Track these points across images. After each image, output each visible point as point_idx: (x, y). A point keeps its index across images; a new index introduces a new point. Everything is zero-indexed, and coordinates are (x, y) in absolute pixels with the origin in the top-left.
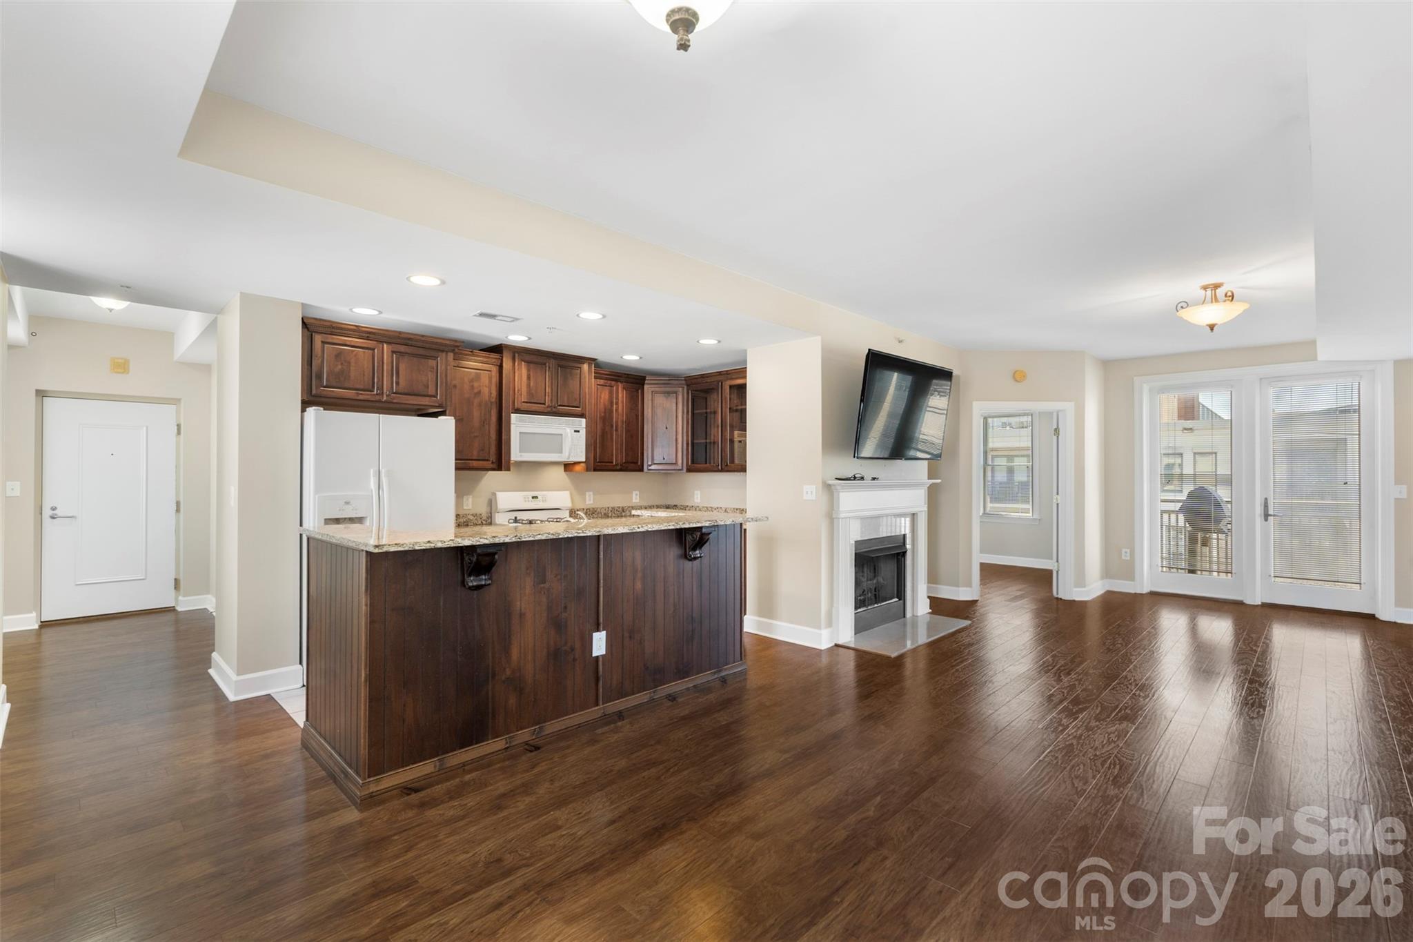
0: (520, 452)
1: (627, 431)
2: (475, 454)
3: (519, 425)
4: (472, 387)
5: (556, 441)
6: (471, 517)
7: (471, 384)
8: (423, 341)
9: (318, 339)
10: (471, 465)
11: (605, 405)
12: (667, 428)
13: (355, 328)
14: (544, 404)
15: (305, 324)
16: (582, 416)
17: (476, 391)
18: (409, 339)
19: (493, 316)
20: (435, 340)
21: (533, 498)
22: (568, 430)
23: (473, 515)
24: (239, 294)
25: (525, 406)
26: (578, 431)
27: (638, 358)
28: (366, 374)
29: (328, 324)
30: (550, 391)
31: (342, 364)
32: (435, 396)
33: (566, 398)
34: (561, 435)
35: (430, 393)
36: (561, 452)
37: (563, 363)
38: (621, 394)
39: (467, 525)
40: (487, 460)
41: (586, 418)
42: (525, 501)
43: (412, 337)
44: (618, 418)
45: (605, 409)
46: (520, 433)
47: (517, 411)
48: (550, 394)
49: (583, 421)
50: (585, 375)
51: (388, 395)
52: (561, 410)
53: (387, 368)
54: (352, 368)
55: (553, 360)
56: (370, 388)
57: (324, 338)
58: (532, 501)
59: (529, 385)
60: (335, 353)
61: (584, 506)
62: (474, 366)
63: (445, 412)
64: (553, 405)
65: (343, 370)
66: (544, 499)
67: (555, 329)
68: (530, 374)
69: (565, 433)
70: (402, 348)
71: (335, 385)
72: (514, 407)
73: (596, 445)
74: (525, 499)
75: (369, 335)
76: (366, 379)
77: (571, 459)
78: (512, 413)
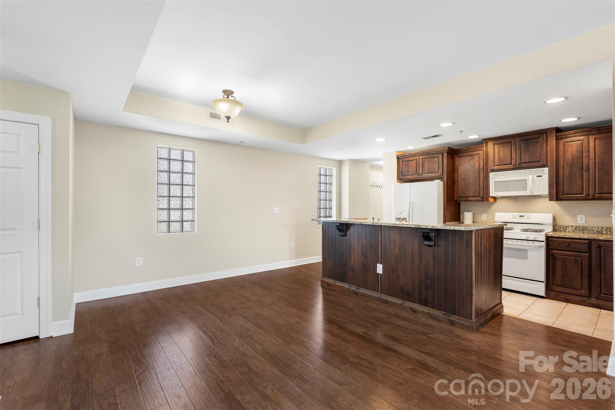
0: (495, 192)
1: (601, 170)
2: (471, 195)
3: (494, 178)
5: (522, 184)
7: (469, 162)
8: (433, 152)
9: (401, 161)
10: (470, 199)
11: (572, 155)
13: (410, 154)
14: (511, 164)
15: (398, 158)
16: (544, 166)
17: (471, 165)
18: (428, 152)
19: (437, 136)
20: (436, 150)
21: (520, 216)
22: (531, 176)
25: (496, 167)
26: (541, 176)
28: (414, 169)
29: (403, 155)
30: (515, 156)
31: (407, 167)
32: (438, 172)
33: (527, 158)
34: (526, 180)
35: (436, 171)
36: (526, 189)
38: (593, 143)
40: (479, 197)
41: (548, 167)
42: (514, 218)
43: (428, 151)
44: (589, 162)
45: (573, 159)
46: (495, 182)
47: (493, 171)
48: (515, 158)
49: (546, 170)
50: (545, 140)
51: (421, 175)
52: (523, 165)
53: (421, 165)
54: (410, 168)
55: (517, 138)
56: (415, 173)
57: (403, 160)
58: (519, 218)
59: (500, 156)
60: (405, 164)
61: (575, 225)
62: (470, 154)
63: (443, 178)
64: (517, 163)
65: (407, 169)
66: (529, 217)
67: (464, 131)
68: (501, 150)
69: (529, 179)
70: (426, 157)
71: (406, 174)
72: (491, 169)
73: (562, 183)
74: (514, 217)
75: (415, 155)
76: (414, 170)
77: (535, 194)
78: (490, 172)
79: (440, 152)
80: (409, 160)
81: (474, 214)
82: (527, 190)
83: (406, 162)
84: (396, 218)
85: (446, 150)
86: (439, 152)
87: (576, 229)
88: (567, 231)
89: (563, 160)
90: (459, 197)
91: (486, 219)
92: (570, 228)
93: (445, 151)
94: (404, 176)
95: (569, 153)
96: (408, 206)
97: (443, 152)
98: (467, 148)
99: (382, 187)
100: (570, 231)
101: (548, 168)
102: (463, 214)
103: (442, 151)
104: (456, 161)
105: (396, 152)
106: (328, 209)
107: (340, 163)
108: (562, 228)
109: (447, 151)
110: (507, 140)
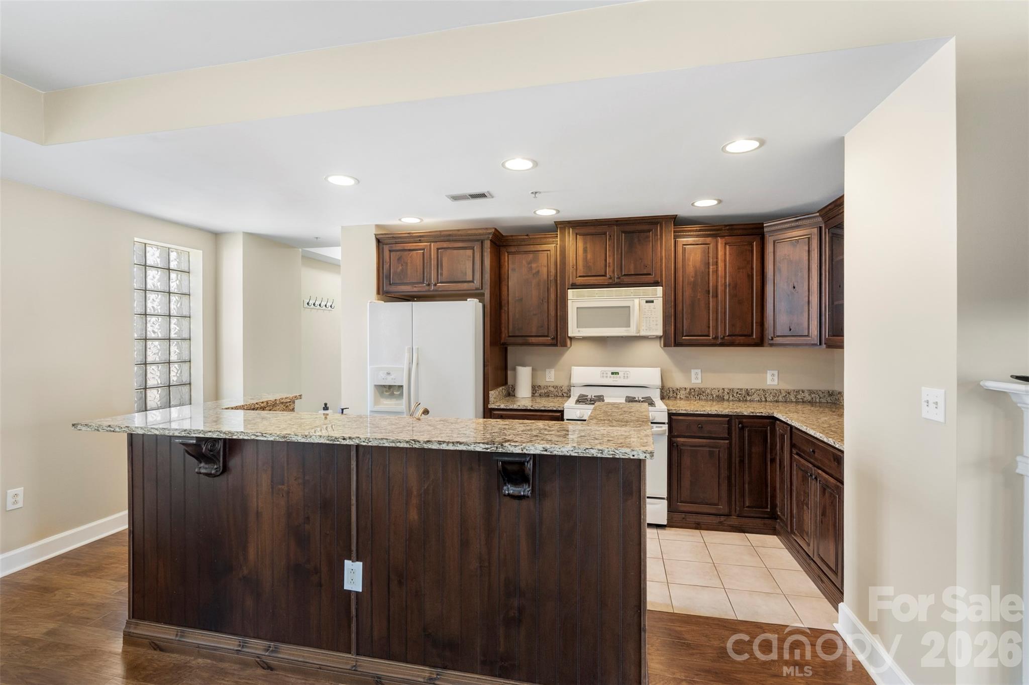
0: (577, 327)
1: (732, 296)
2: (532, 333)
3: (576, 300)
4: (531, 268)
5: (623, 314)
6: (552, 389)
7: (529, 266)
8: (461, 235)
9: (386, 249)
10: (531, 341)
11: (695, 267)
12: (794, 287)
13: (408, 235)
14: (605, 275)
15: (378, 241)
16: (656, 284)
17: (534, 271)
18: (450, 235)
19: (483, 196)
20: (469, 232)
21: (613, 373)
22: (637, 301)
23: (553, 387)
24: (340, 227)
25: (580, 280)
26: (652, 302)
27: (715, 202)
28: (418, 270)
29: (392, 236)
30: (611, 261)
31: (402, 265)
32: (472, 282)
33: (632, 267)
34: (629, 307)
35: (468, 280)
36: (628, 325)
37: (628, 228)
38: (723, 251)
39: (548, 396)
40: (547, 336)
42: (603, 377)
43: (451, 233)
44: (717, 282)
45: (696, 275)
46: (577, 308)
47: (574, 286)
48: (611, 265)
49: (659, 290)
50: (659, 237)
51: (435, 285)
52: (627, 280)
53: (434, 262)
54: (409, 267)
55: (615, 227)
56: (422, 281)
57: (392, 247)
58: (610, 377)
59: (586, 258)
60: (397, 257)
61: (688, 386)
62: (532, 248)
63: (483, 295)
64: (616, 276)
65: (402, 270)
66: (626, 375)
67: (540, 193)
68: (588, 246)
69: (634, 305)
70: (445, 245)
71: (398, 282)
72: (571, 283)
73: (681, 315)
74: (603, 375)
75: (419, 238)
76: (418, 274)
77: (643, 333)
78: (568, 289)
79: (478, 237)
80: (406, 248)
81: (533, 370)
82: (630, 327)
83: (398, 253)
84: (375, 386)
85: (490, 233)
86: (474, 237)
87: (690, 393)
88: (678, 397)
89: (683, 276)
90: (509, 336)
91: (553, 378)
92: (683, 392)
93: (487, 236)
94: (393, 286)
95: (691, 263)
96: (407, 355)
97: (482, 237)
98: (527, 237)
99: (331, 306)
100: (682, 397)
101: (662, 287)
102: (514, 369)
103: (480, 234)
104: (505, 261)
105: (374, 226)
106: (176, 365)
107: (216, 237)
108: (671, 392)
109: (491, 236)
110: (600, 229)
